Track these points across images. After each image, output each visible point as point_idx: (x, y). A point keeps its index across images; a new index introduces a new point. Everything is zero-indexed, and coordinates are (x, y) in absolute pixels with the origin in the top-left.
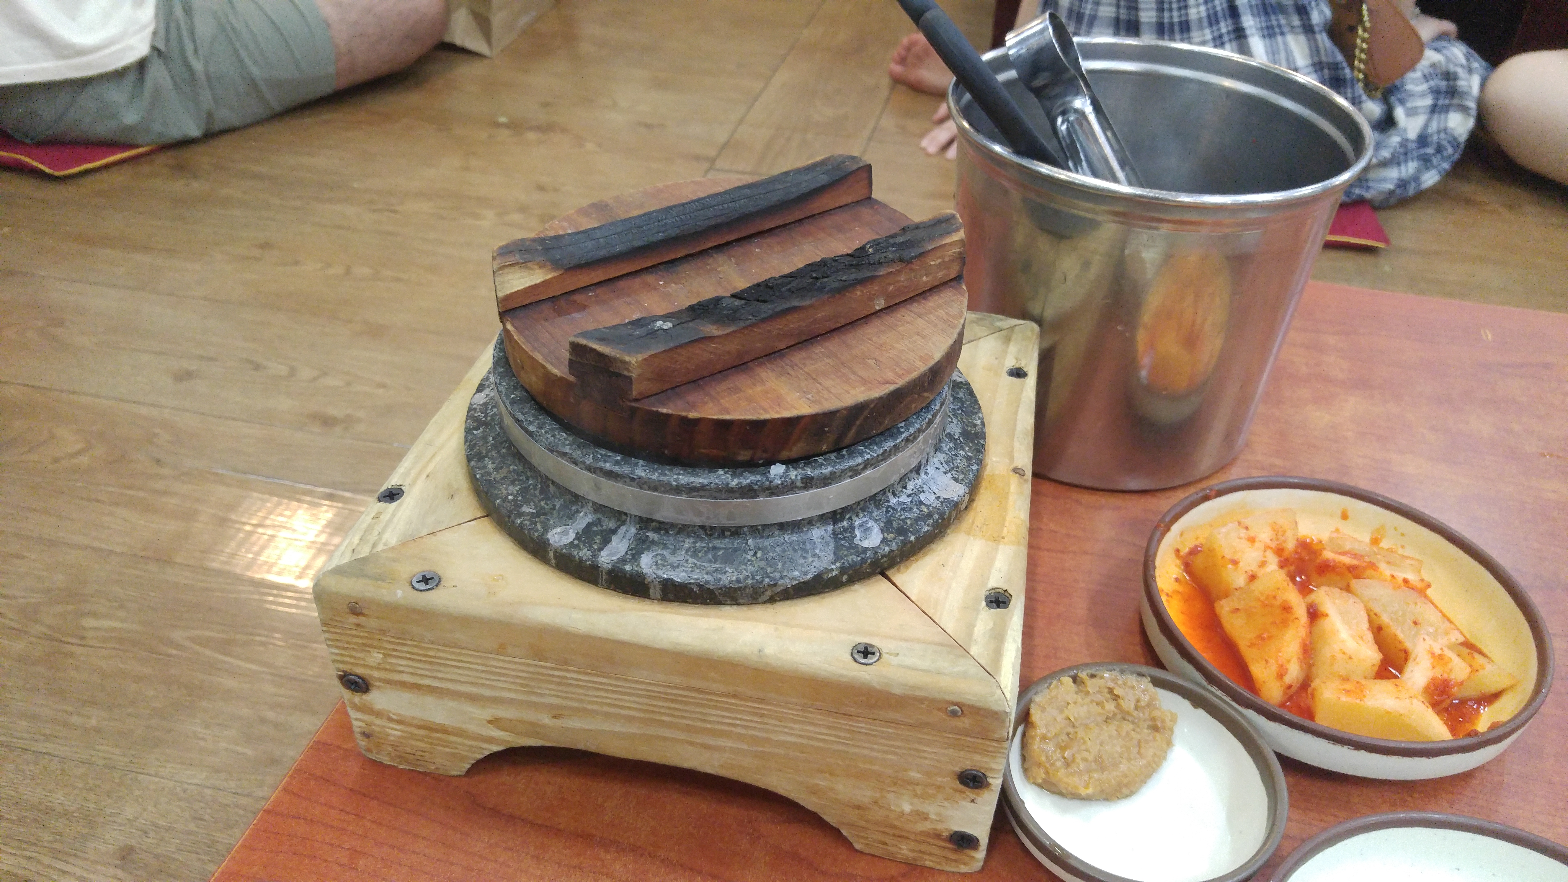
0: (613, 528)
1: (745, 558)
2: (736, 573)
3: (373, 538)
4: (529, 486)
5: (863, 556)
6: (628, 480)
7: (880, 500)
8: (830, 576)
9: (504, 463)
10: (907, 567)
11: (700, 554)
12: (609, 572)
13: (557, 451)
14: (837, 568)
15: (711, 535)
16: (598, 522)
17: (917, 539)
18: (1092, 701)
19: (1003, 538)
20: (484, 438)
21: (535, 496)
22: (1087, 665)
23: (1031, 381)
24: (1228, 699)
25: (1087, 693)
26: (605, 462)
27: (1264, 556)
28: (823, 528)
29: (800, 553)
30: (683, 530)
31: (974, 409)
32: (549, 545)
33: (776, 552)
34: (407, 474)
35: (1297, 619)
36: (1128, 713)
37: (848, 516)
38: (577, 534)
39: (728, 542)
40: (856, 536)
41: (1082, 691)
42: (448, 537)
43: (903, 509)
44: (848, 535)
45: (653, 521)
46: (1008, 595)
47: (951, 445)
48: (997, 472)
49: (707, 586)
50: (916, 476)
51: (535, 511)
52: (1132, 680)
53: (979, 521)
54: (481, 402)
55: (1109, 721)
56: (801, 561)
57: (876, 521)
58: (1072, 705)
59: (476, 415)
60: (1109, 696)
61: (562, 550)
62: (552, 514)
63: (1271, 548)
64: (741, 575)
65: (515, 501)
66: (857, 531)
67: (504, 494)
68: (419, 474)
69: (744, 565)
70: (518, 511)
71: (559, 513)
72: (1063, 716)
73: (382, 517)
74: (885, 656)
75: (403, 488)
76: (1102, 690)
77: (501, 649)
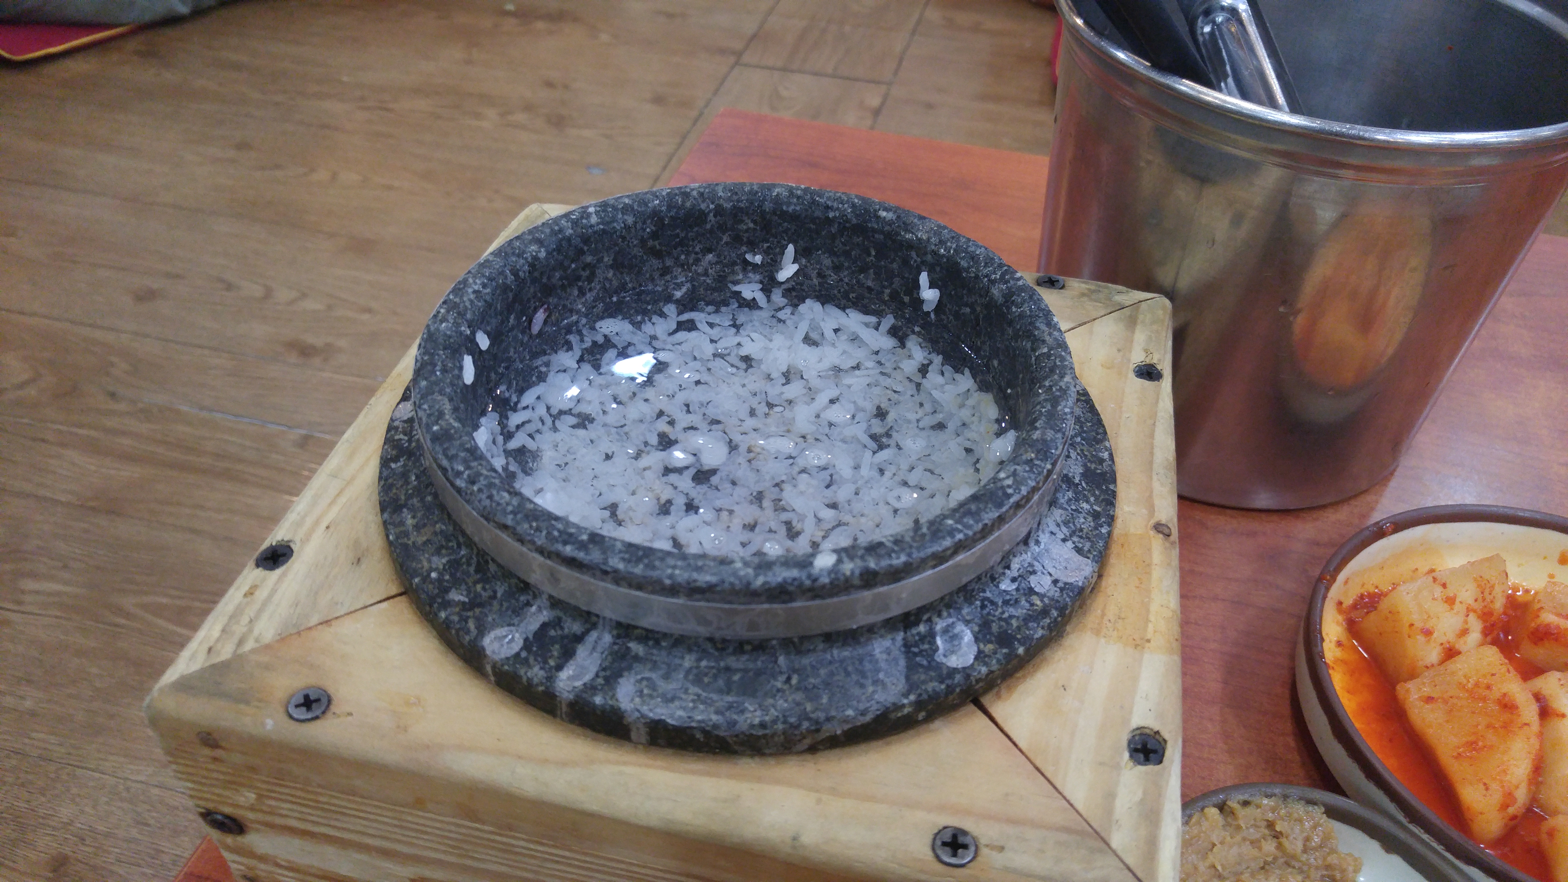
0: (579, 633)
1: (773, 686)
2: (758, 713)
3: (239, 629)
4: (461, 558)
5: (949, 682)
6: (598, 573)
7: (973, 590)
8: (899, 715)
9: (428, 518)
10: (1010, 689)
11: (706, 680)
12: (572, 705)
13: (496, 522)
14: (911, 704)
15: (723, 649)
16: (556, 623)
17: (1027, 651)
18: (1244, 840)
19: (1148, 641)
20: (405, 475)
21: (469, 576)
22: (1236, 787)
23: (1167, 383)
24: (1438, 847)
25: (1239, 828)
26: (565, 543)
27: (1466, 622)
28: (890, 636)
29: (854, 677)
30: (680, 642)
31: (1098, 434)
32: (485, 656)
33: (818, 675)
34: (299, 524)
36: (1294, 857)
37: (925, 617)
38: (526, 640)
39: (748, 660)
40: (937, 649)
41: (1230, 825)
42: (347, 628)
43: (1006, 603)
44: (926, 646)
45: (636, 627)
46: (1161, 740)
47: (1070, 494)
48: (1132, 530)
49: (716, 732)
50: (1024, 548)
51: (467, 600)
52: (1299, 809)
53: (1112, 612)
54: (405, 418)
55: (1267, 867)
56: (857, 691)
57: (967, 622)
58: (1219, 846)
59: (397, 437)
60: (1267, 832)
61: (503, 665)
62: (491, 605)
63: (1475, 611)
64: (767, 715)
65: (440, 580)
66: (939, 641)
67: (424, 569)
68: (317, 522)
69: (771, 697)
70: (443, 598)
71: (501, 605)
72: (1207, 864)
73: (257, 593)
74: (984, 851)
75: (292, 546)
76: (1258, 824)
77: (419, 803)
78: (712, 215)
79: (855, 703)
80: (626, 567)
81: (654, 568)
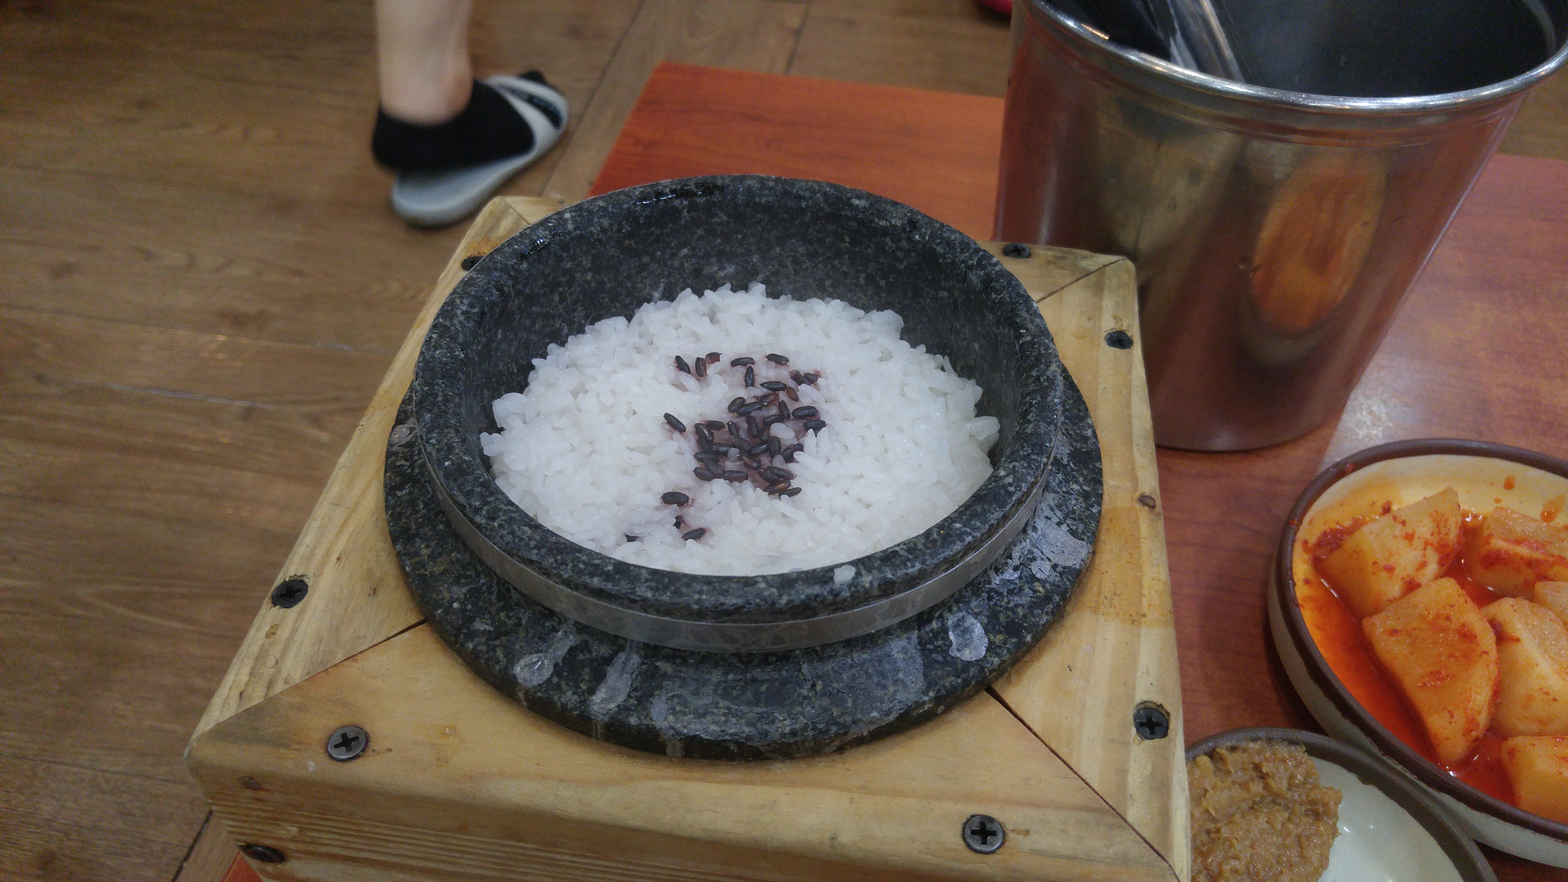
0: (607, 655)
1: (800, 694)
2: (788, 722)
3: (267, 671)
4: (481, 587)
5: (964, 676)
6: (626, 602)
7: (980, 583)
8: (921, 711)
9: (442, 547)
10: (1019, 674)
11: (735, 693)
12: (607, 726)
13: (518, 556)
14: (931, 700)
15: (749, 662)
16: (584, 647)
17: (1033, 638)
18: (1234, 783)
19: (1144, 615)
20: (412, 503)
21: (491, 604)
22: (1224, 734)
23: (1137, 350)
24: (1413, 777)
25: (1228, 772)
26: (592, 575)
27: (1424, 556)
28: (905, 636)
29: (876, 679)
30: (708, 659)
31: (1080, 411)
32: (517, 684)
33: (842, 680)
34: (310, 557)
35: (1484, 652)
36: (1279, 795)
37: (937, 614)
38: (556, 665)
39: (773, 670)
40: (951, 643)
41: (1220, 770)
42: (373, 662)
43: (1011, 592)
44: (940, 642)
45: (664, 648)
46: (1164, 712)
47: (1060, 476)
48: (1119, 504)
49: (749, 744)
50: (1023, 536)
51: (492, 629)
52: (1283, 750)
53: (1107, 588)
54: (403, 442)
55: (1256, 807)
56: (879, 693)
57: (976, 615)
58: (1211, 791)
59: (398, 463)
60: (1254, 774)
61: (535, 692)
62: (517, 633)
63: (1432, 545)
64: (796, 723)
65: (463, 610)
66: (952, 636)
67: (446, 600)
68: (327, 554)
69: (798, 705)
70: (468, 628)
71: (527, 632)
72: (1202, 810)
73: (279, 632)
74: (1011, 836)
75: (306, 580)
76: (1246, 767)
77: (464, 828)
78: (685, 211)
79: (879, 704)
80: (654, 596)
81: (681, 595)
